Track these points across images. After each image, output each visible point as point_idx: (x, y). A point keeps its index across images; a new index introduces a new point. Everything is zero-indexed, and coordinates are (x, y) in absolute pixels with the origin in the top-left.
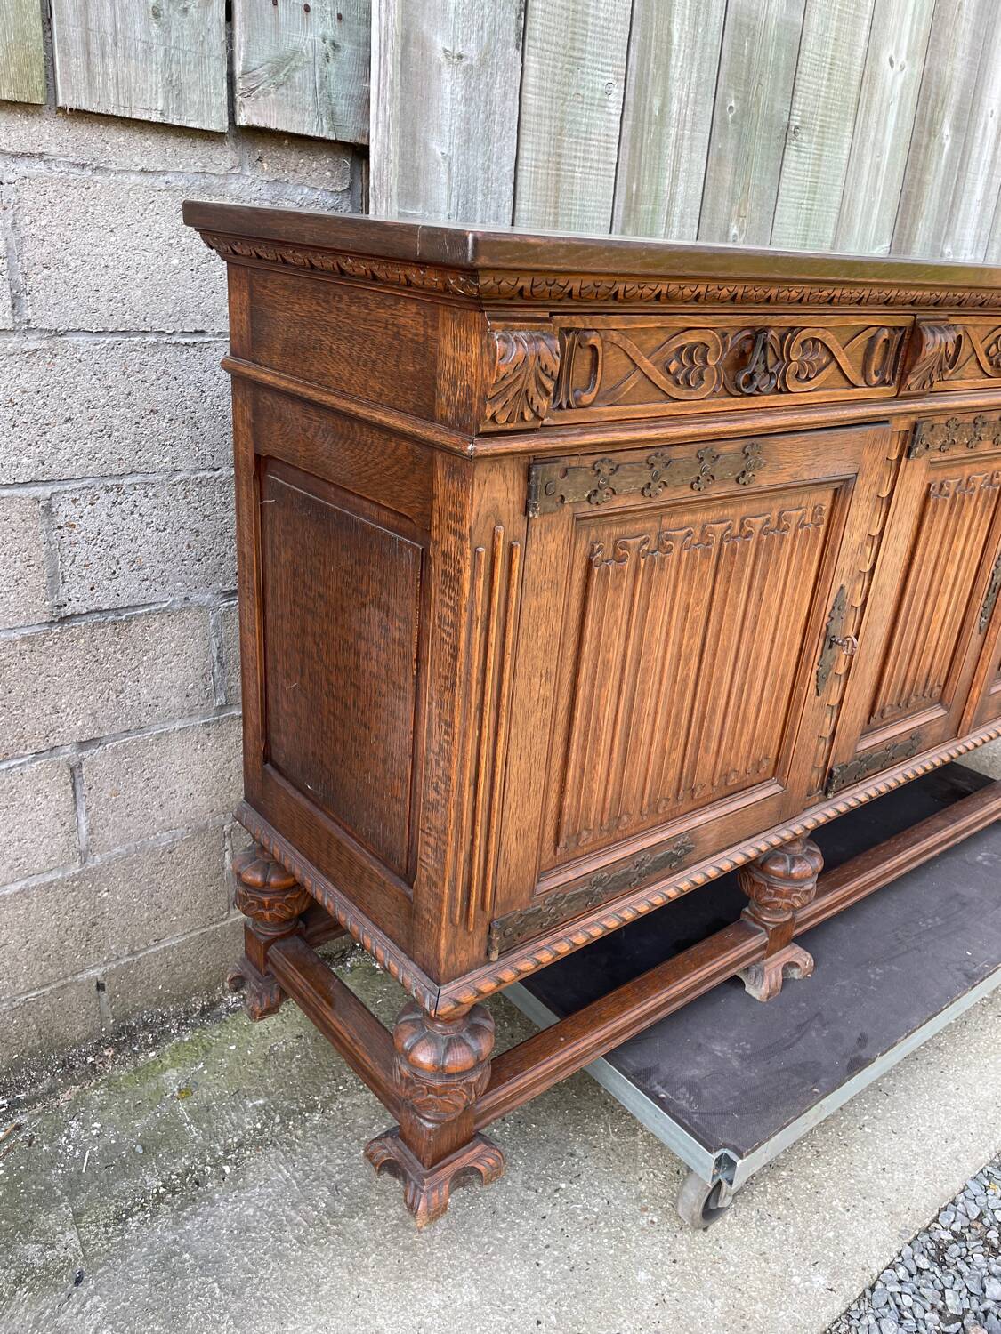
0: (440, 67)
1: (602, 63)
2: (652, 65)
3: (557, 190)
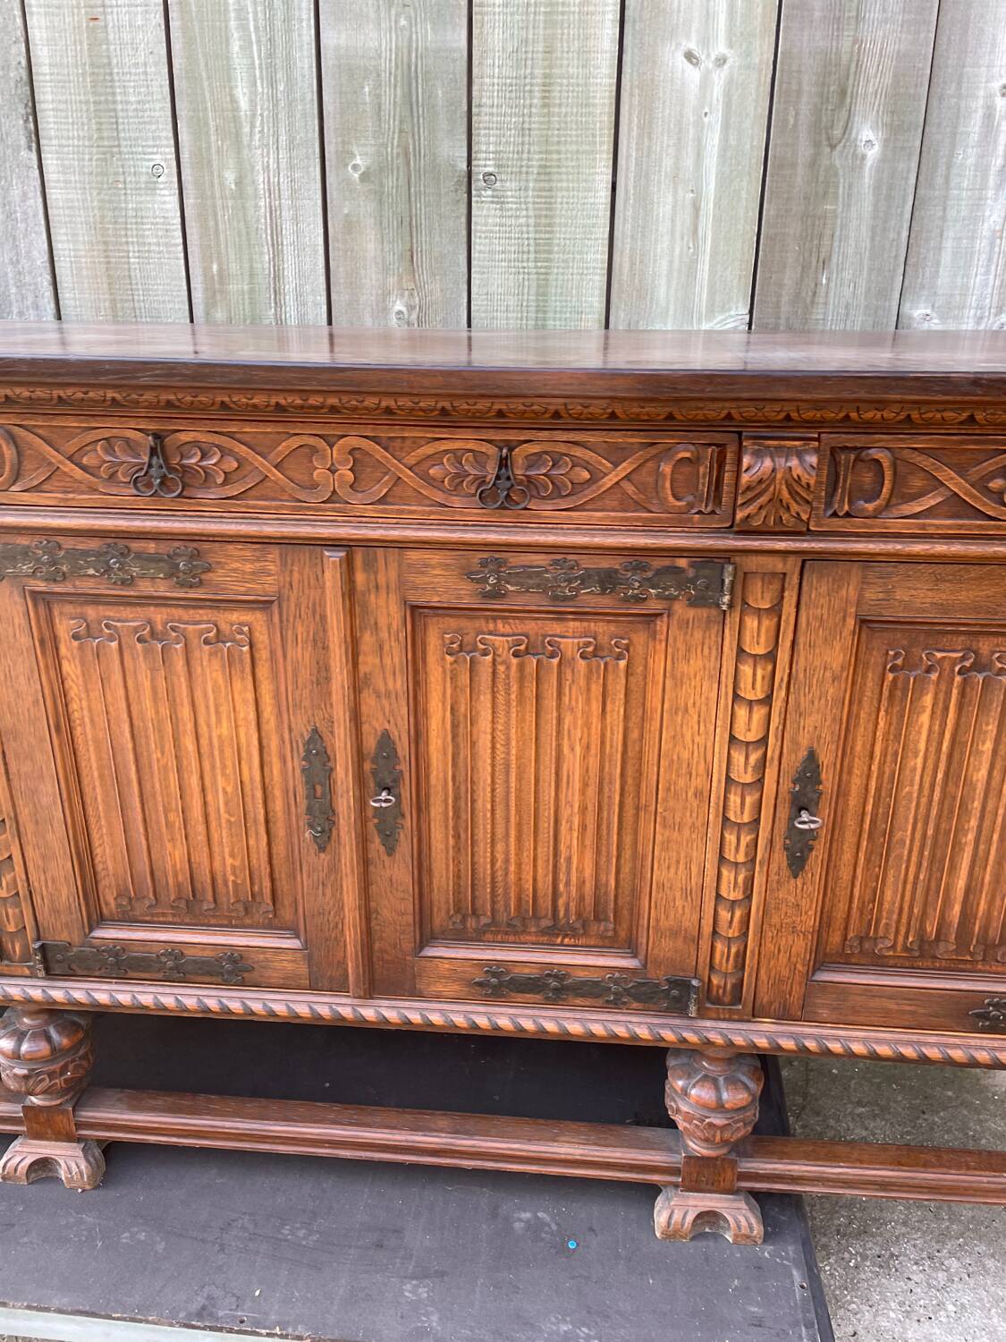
1: (143, 146)
2: (213, 138)
3: (110, 276)
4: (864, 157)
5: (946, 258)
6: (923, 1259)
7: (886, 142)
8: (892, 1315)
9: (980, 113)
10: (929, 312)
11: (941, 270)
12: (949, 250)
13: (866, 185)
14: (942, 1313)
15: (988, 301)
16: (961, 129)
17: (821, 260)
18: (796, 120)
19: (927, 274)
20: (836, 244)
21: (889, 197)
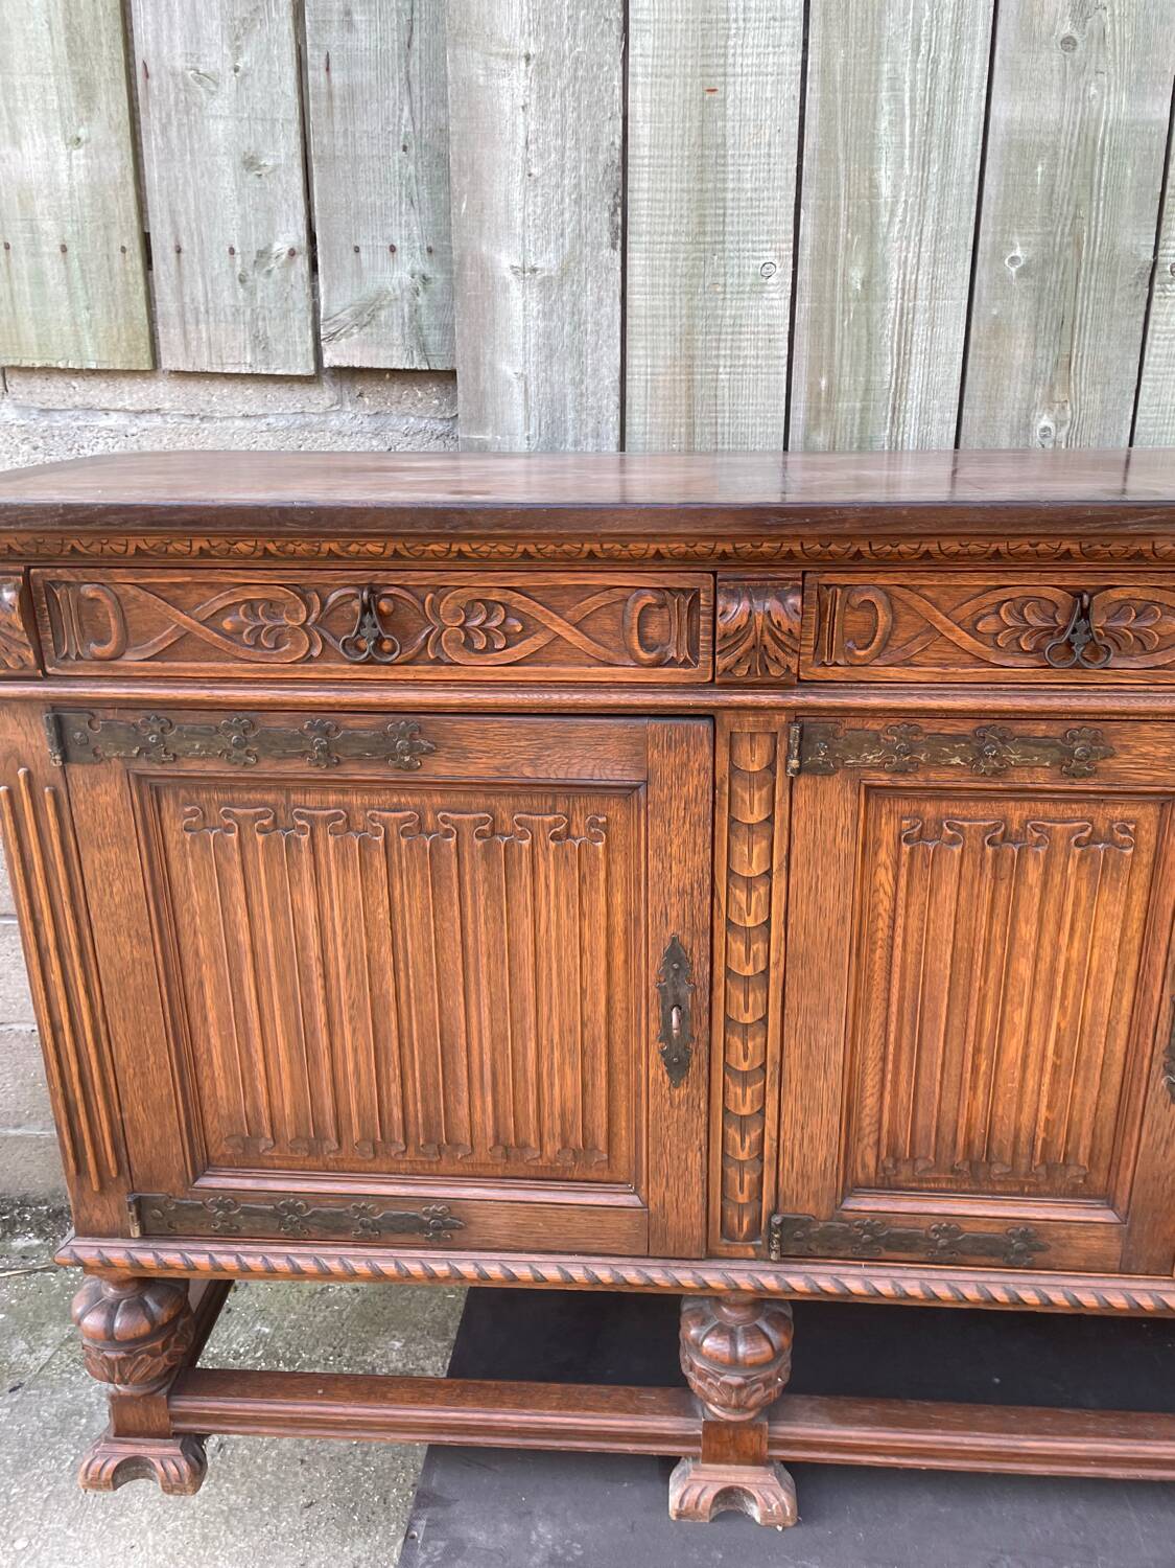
0: (506, 287)
1: (753, 242)
2: (842, 230)
3: (690, 397)
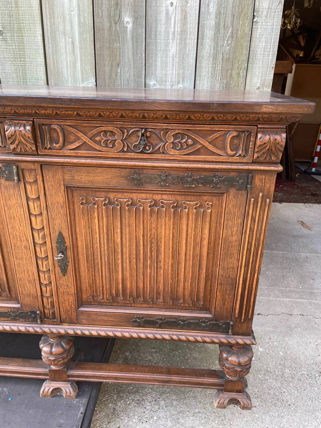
4: (127, 27)
5: (159, 64)
6: (153, 401)
7: (134, 22)
8: (134, 420)
9: (164, 12)
10: (155, 83)
11: (158, 68)
12: (159, 61)
13: (129, 38)
14: (152, 420)
15: (174, 79)
16: (159, 18)
17: (117, 63)
18: (102, 14)
19: (153, 70)
20: (121, 58)
21: (137, 42)
